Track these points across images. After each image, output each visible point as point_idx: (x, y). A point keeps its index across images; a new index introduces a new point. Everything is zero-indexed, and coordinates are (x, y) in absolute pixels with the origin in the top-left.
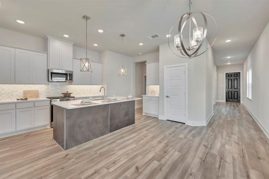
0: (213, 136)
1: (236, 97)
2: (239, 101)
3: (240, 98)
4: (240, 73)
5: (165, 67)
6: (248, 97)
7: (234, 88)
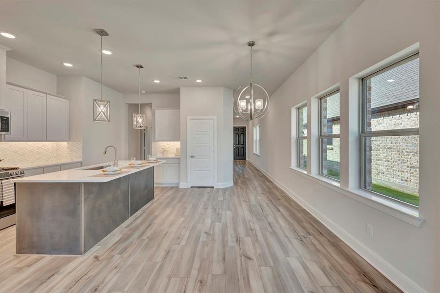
0: (245, 193)
1: (242, 155)
2: (245, 158)
3: (245, 154)
4: (245, 127)
5: (188, 118)
6: (254, 152)
7: (241, 143)
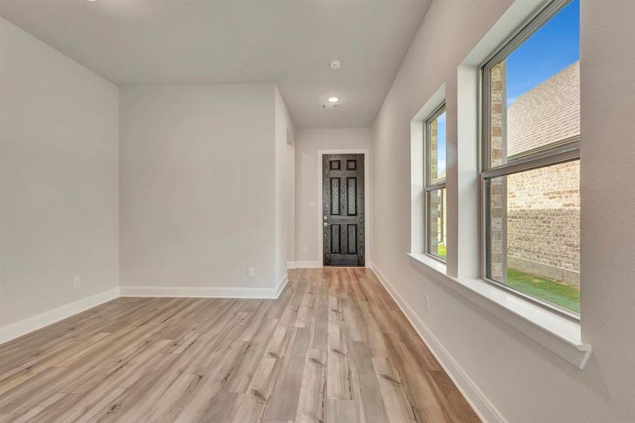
2: (361, 262)
7: (348, 212)
